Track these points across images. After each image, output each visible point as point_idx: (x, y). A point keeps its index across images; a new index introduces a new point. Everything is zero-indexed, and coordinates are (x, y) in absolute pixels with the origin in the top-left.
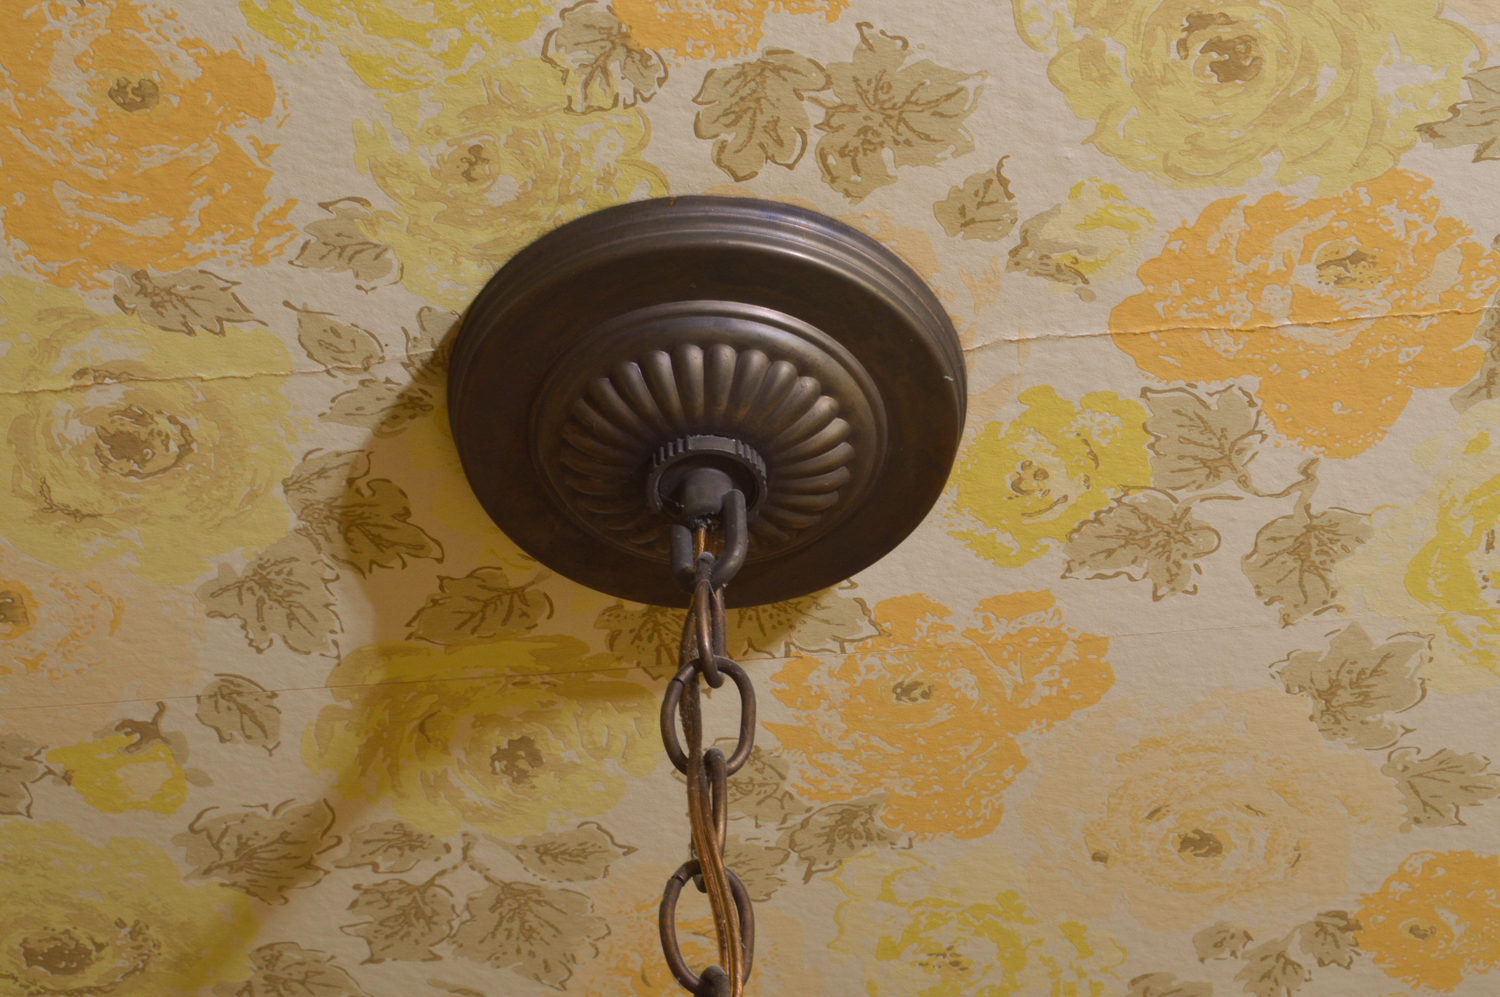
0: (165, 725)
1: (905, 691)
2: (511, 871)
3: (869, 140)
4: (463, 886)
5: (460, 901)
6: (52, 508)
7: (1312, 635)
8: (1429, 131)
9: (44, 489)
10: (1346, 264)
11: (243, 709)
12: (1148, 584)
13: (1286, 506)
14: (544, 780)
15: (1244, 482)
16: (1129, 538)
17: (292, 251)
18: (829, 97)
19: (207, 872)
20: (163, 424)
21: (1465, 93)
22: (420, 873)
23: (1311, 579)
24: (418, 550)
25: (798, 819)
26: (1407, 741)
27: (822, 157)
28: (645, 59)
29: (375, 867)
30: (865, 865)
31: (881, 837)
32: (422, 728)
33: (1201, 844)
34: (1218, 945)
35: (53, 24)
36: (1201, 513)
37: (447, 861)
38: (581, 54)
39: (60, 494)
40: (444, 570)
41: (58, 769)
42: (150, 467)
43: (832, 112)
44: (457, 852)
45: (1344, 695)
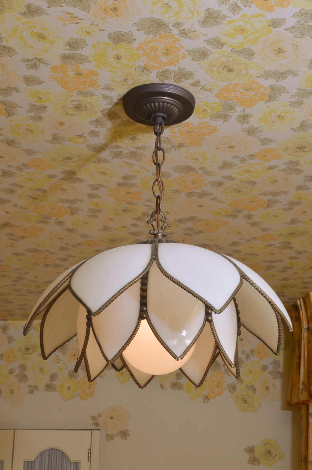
0: (83, 135)
1: (188, 132)
2: (133, 150)
3: (180, 78)
4: (126, 151)
5: (125, 153)
6: (68, 114)
7: (246, 126)
8: (258, 77)
9: (66, 112)
10: (248, 90)
11: (94, 134)
12: (222, 121)
13: (241, 113)
14: (137, 141)
15: (235, 111)
16: (219, 116)
17: (101, 89)
18: (175, 74)
19: (89, 150)
20: (83, 106)
21: (263, 73)
22: (120, 150)
23: (245, 121)
24: (119, 118)
25: (173, 145)
26: (261, 137)
27: (174, 79)
28: (149, 70)
29: (113, 149)
30: (183, 150)
31: (185, 146)
32: (120, 135)
33: (232, 147)
34: (235, 157)
35: (68, 68)
36: (229, 114)
37: (123, 149)
38: (140, 70)
39: (69, 112)
40: (122, 120)
41: (68, 140)
42: (81, 110)
43: (175, 75)
44: (125, 148)
45: (251, 132)
